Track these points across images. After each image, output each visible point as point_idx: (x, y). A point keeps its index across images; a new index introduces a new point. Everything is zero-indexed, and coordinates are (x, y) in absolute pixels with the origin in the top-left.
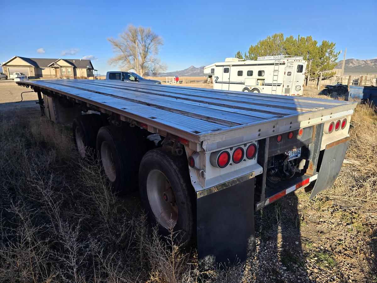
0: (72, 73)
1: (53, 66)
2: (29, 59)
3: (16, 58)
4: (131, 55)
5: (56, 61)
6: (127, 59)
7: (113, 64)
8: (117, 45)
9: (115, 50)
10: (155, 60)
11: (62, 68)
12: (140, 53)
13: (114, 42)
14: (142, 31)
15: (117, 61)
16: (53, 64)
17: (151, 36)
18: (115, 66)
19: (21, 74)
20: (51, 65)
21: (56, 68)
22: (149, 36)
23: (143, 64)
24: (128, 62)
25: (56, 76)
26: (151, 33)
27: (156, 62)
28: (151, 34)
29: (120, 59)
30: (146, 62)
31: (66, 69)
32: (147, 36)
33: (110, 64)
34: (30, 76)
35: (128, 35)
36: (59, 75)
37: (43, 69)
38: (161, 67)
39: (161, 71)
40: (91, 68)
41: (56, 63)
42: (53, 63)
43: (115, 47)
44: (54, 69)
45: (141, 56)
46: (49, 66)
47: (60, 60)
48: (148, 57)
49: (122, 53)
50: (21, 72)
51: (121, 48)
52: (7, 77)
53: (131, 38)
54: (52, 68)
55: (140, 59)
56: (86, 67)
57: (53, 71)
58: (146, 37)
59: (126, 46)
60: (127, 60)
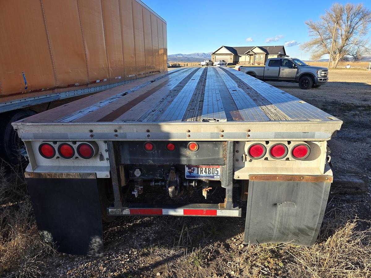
0: (263, 60)
1: (249, 54)
2: (232, 48)
3: (222, 47)
4: (329, 39)
5: (252, 48)
6: (323, 42)
7: (306, 49)
8: (314, 28)
9: (311, 33)
10: (361, 42)
11: (256, 55)
12: (342, 35)
13: (312, 25)
14: (350, 9)
15: (312, 46)
16: (249, 52)
17: (361, 13)
18: (308, 51)
19: (223, 61)
20: (247, 53)
21: (251, 55)
22: (358, 14)
23: (342, 47)
24: (324, 47)
25: (250, 62)
26: (361, 10)
27: (361, 44)
28: (362, 12)
29: (315, 43)
30: (347, 45)
31: (259, 56)
32: (356, 14)
33: (303, 50)
34: (229, 63)
35: (331, 16)
36: (251, 62)
37: (240, 57)
38: (366, 50)
39: (365, 55)
40: (283, 54)
41: (251, 50)
42: (250, 50)
43: (313, 30)
44: (249, 56)
45: (342, 39)
46: (246, 54)
47: (256, 47)
48: (352, 39)
49: (319, 37)
50: (223, 59)
51: (319, 32)
52: (213, 63)
53: (334, 18)
54: (248, 55)
55: (340, 42)
56: (278, 54)
57: (247, 58)
58: (353, 15)
59: (326, 28)
60: (323, 44)
